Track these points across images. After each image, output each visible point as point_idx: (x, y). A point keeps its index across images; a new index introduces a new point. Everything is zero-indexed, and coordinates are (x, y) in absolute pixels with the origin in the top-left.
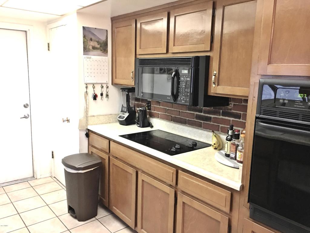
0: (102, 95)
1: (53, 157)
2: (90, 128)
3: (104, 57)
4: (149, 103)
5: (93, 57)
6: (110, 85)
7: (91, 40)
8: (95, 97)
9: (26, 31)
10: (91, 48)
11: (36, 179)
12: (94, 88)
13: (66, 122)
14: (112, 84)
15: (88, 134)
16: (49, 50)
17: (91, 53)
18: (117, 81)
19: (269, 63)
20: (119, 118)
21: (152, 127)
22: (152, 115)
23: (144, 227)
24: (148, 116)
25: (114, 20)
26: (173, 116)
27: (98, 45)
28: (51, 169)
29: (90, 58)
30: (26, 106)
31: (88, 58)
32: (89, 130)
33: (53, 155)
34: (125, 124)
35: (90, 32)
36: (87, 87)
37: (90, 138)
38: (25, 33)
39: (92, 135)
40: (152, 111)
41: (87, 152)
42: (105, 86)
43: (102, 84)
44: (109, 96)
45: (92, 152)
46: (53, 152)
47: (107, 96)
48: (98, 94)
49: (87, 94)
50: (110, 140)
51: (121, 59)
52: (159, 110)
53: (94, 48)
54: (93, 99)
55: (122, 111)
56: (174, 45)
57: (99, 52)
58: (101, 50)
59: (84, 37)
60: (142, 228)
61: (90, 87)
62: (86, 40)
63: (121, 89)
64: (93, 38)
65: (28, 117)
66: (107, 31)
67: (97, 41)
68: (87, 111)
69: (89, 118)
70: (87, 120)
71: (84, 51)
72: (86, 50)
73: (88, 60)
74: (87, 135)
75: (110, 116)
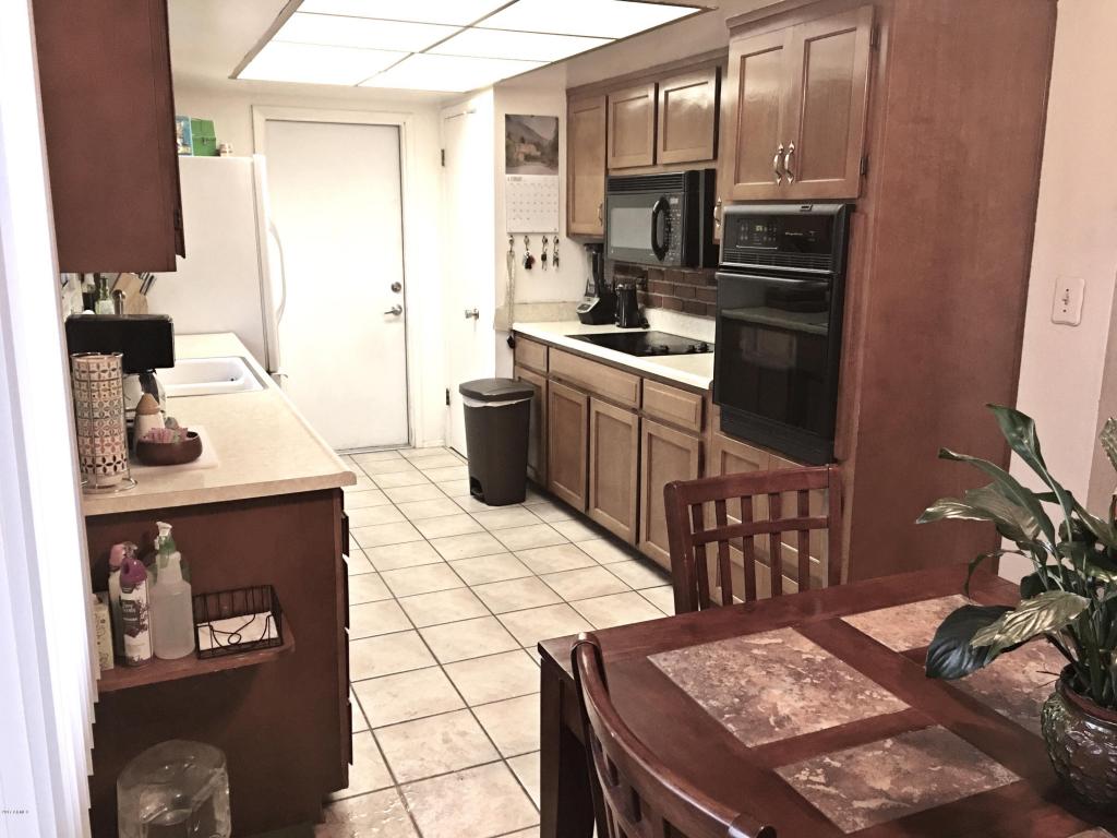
0: (544, 258)
1: (448, 403)
2: (517, 327)
3: (549, 177)
4: (644, 275)
5: (524, 177)
6: (563, 237)
7: (523, 141)
8: (529, 263)
9: (398, 127)
10: (521, 158)
11: (414, 448)
12: (527, 243)
13: (473, 317)
14: (568, 235)
15: (514, 340)
16: (443, 164)
17: (522, 168)
18: (577, 228)
19: (737, 181)
20: (580, 308)
21: (648, 326)
22: (649, 303)
23: (600, 504)
24: (640, 306)
25: (573, 94)
26: (685, 299)
27: (538, 150)
28: (445, 431)
29: (520, 179)
30: (396, 288)
31: (515, 179)
32: (515, 332)
33: (448, 398)
34: (591, 320)
35: (520, 124)
36: (512, 242)
37: (517, 350)
38: (396, 129)
39: (521, 343)
40: (650, 294)
41: (511, 377)
42: (551, 239)
43: (544, 234)
44: (561, 262)
45: (520, 378)
46: (448, 392)
47: (556, 260)
48: (535, 257)
49: (513, 256)
50: (549, 345)
51: (582, 179)
52: (662, 289)
53: (529, 158)
54: (523, 267)
55: (587, 294)
56: (665, 150)
57: (538, 166)
58: (544, 162)
59: (508, 136)
60: (596, 506)
61: (520, 241)
62: (511, 142)
63: (585, 245)
64: (526, 137)
65: (400, 313)
66: (557, 119)
67: (535, 144)
68: (511, 291)
69: (516, 307)
70: (511, 312)
71: (507, 165)
72: (511, 164)
73: (515, 183)
74: (512, 344)
75: (562, 305)
